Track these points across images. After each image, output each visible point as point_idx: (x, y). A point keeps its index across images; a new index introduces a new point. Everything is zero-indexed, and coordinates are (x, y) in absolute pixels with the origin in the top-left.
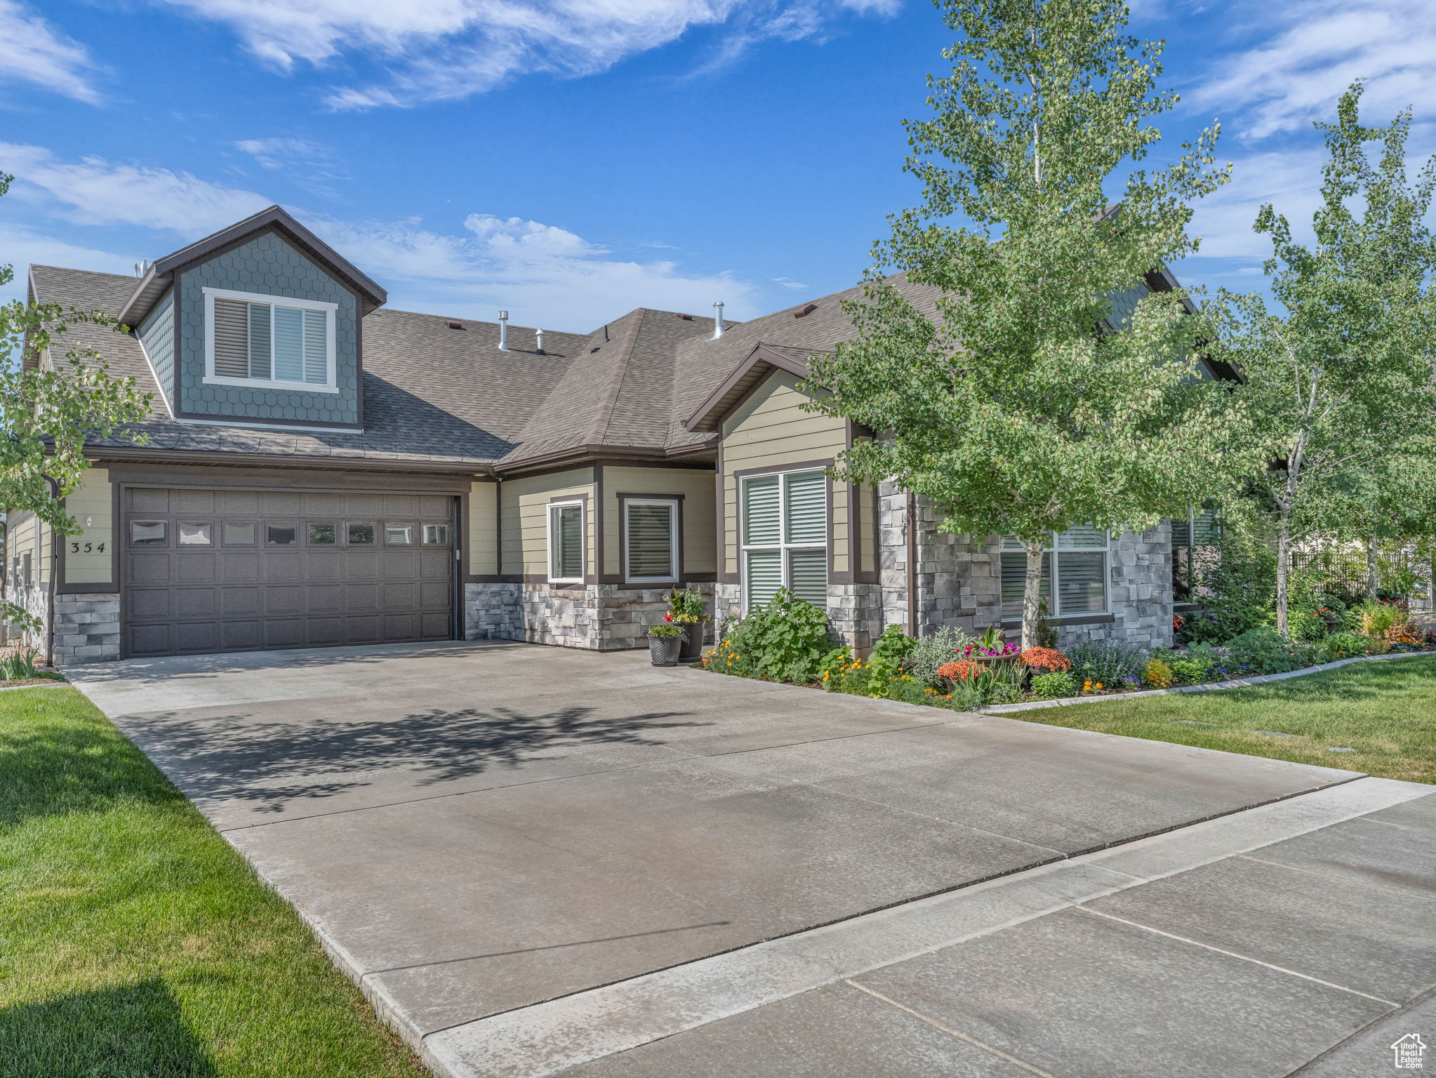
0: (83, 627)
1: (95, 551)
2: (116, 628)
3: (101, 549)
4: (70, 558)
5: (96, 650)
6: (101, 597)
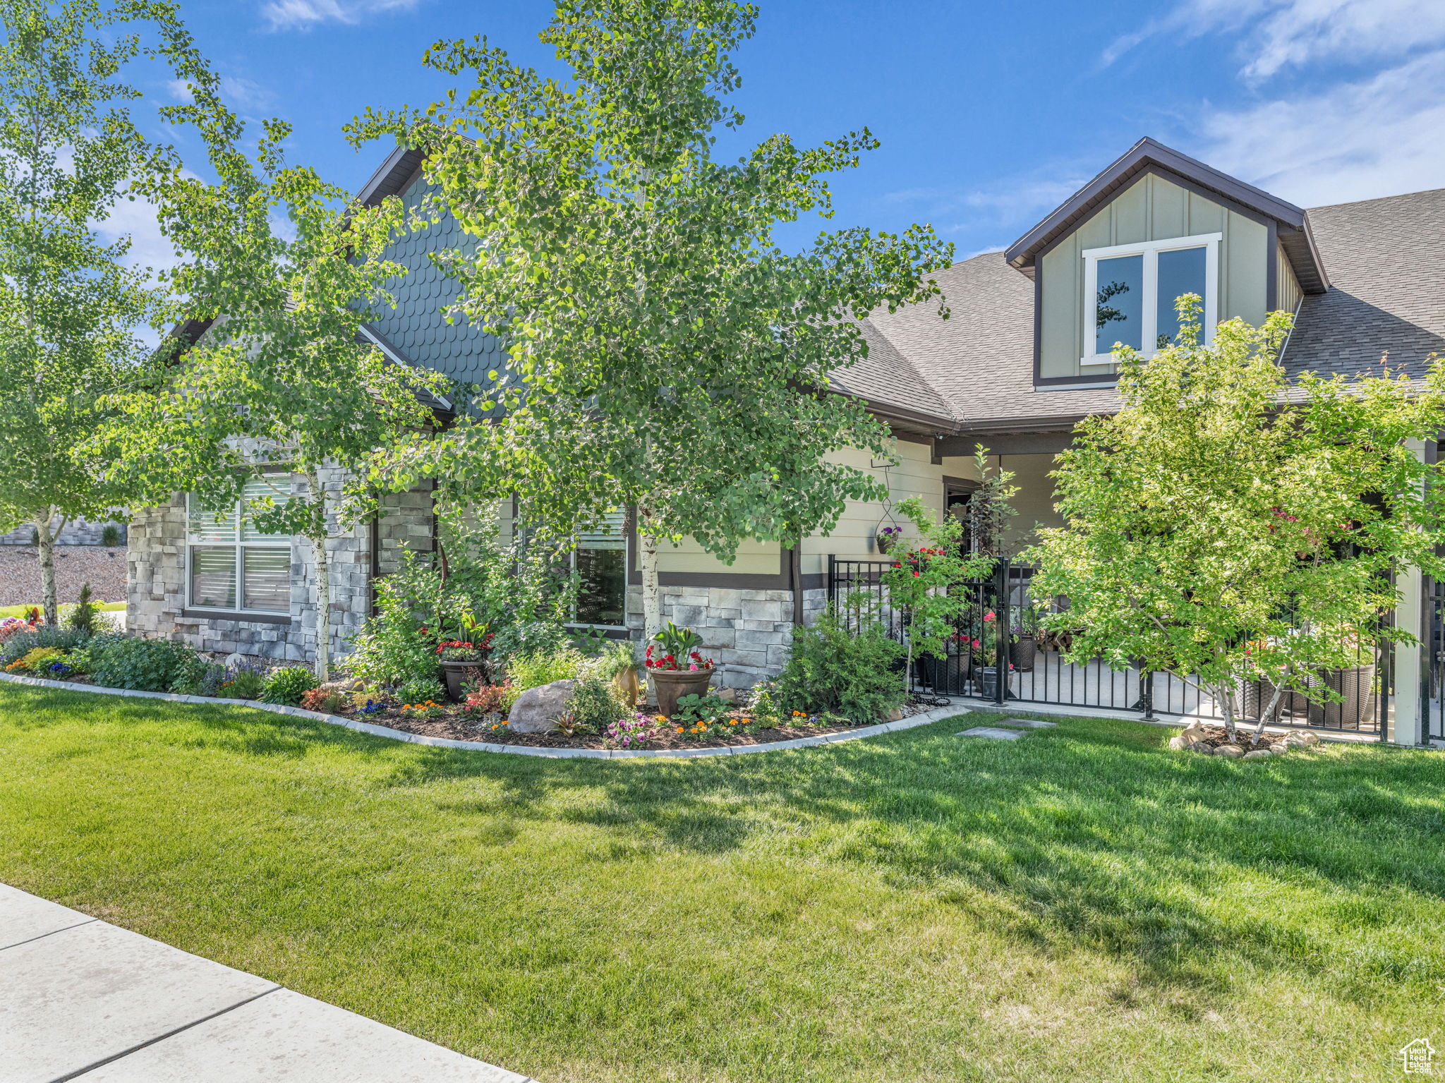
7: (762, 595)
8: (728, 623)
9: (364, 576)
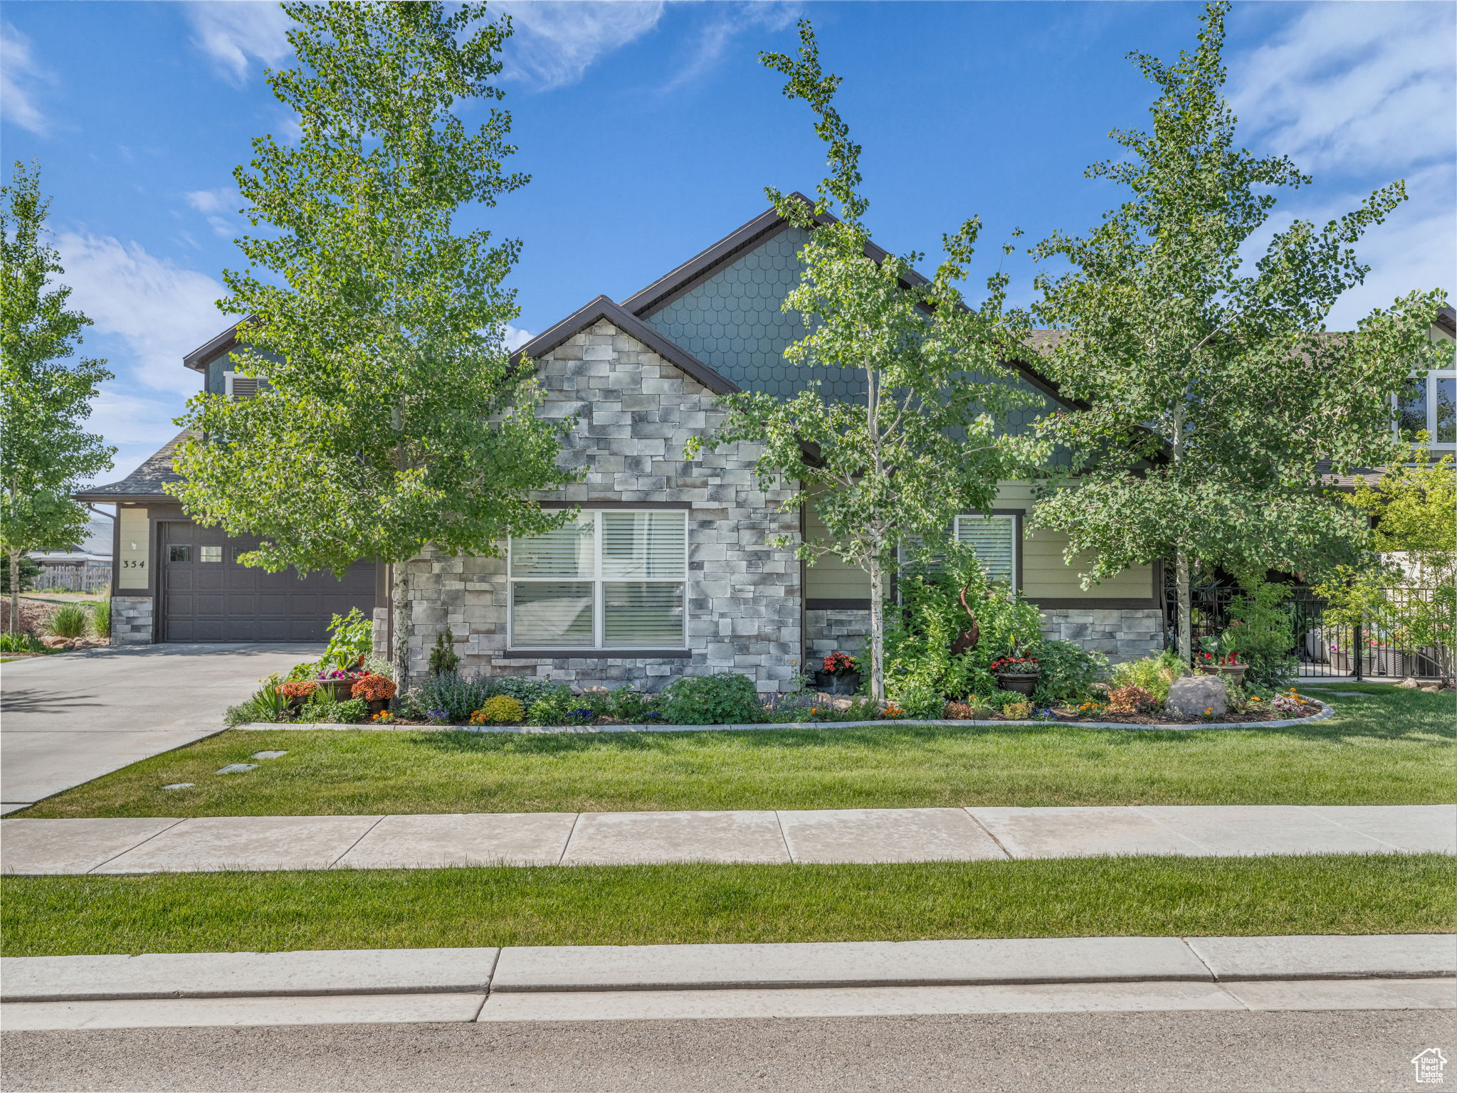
0: (129, 620)
1: (138, 566)
2: (150, 621)
3: (142, 565)
4: (123, 572)
5: (138, 636)
6: (140, 599)
7: (1140, 614)
8: (1111, 635)
9: (798, 608)
